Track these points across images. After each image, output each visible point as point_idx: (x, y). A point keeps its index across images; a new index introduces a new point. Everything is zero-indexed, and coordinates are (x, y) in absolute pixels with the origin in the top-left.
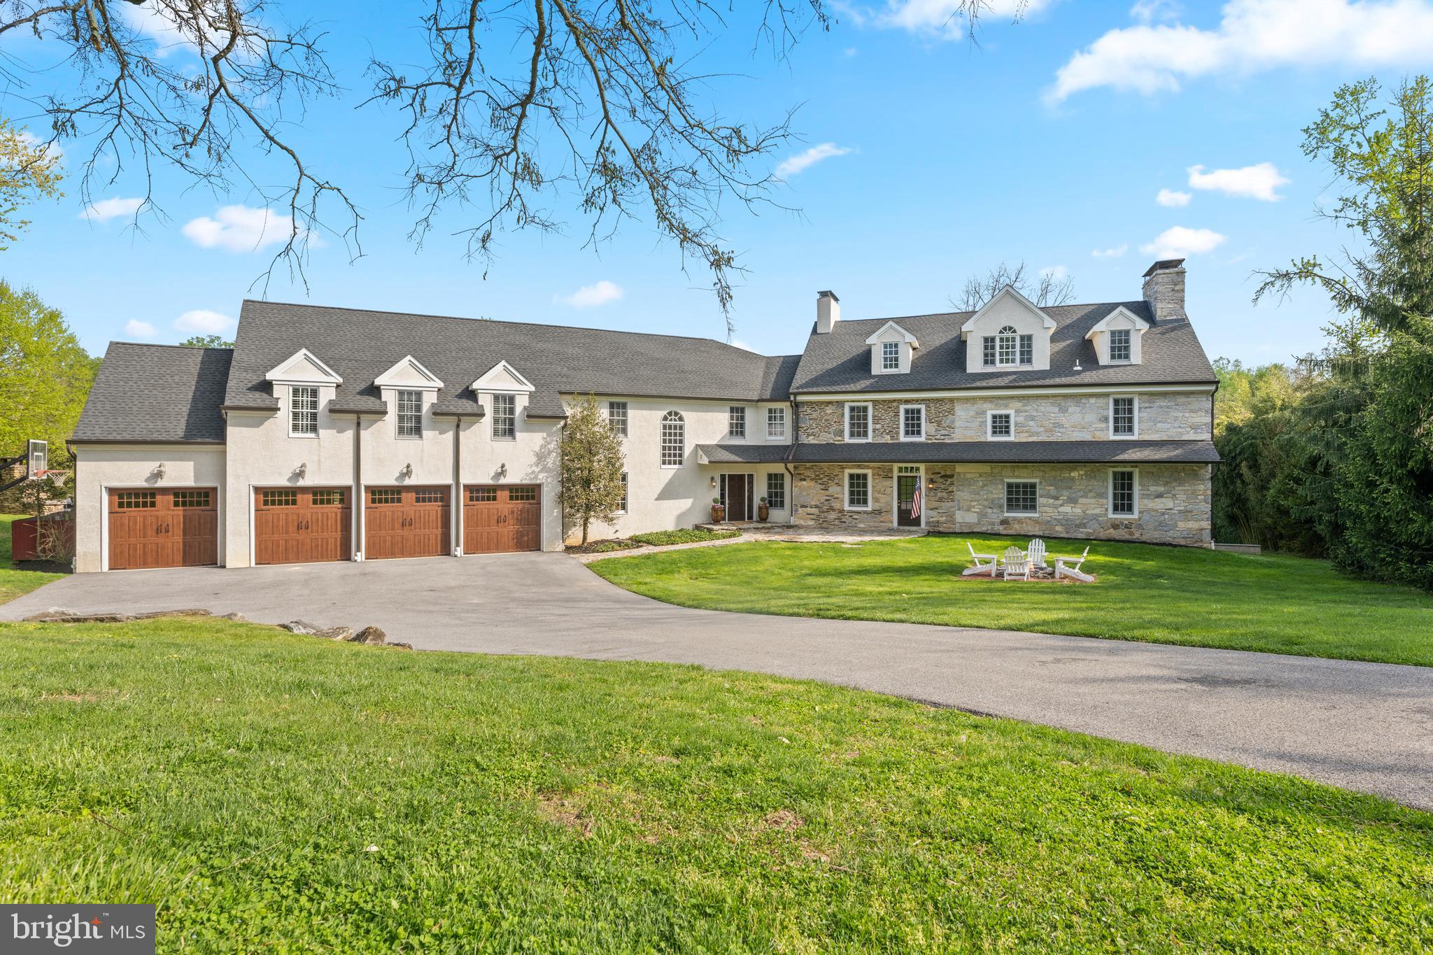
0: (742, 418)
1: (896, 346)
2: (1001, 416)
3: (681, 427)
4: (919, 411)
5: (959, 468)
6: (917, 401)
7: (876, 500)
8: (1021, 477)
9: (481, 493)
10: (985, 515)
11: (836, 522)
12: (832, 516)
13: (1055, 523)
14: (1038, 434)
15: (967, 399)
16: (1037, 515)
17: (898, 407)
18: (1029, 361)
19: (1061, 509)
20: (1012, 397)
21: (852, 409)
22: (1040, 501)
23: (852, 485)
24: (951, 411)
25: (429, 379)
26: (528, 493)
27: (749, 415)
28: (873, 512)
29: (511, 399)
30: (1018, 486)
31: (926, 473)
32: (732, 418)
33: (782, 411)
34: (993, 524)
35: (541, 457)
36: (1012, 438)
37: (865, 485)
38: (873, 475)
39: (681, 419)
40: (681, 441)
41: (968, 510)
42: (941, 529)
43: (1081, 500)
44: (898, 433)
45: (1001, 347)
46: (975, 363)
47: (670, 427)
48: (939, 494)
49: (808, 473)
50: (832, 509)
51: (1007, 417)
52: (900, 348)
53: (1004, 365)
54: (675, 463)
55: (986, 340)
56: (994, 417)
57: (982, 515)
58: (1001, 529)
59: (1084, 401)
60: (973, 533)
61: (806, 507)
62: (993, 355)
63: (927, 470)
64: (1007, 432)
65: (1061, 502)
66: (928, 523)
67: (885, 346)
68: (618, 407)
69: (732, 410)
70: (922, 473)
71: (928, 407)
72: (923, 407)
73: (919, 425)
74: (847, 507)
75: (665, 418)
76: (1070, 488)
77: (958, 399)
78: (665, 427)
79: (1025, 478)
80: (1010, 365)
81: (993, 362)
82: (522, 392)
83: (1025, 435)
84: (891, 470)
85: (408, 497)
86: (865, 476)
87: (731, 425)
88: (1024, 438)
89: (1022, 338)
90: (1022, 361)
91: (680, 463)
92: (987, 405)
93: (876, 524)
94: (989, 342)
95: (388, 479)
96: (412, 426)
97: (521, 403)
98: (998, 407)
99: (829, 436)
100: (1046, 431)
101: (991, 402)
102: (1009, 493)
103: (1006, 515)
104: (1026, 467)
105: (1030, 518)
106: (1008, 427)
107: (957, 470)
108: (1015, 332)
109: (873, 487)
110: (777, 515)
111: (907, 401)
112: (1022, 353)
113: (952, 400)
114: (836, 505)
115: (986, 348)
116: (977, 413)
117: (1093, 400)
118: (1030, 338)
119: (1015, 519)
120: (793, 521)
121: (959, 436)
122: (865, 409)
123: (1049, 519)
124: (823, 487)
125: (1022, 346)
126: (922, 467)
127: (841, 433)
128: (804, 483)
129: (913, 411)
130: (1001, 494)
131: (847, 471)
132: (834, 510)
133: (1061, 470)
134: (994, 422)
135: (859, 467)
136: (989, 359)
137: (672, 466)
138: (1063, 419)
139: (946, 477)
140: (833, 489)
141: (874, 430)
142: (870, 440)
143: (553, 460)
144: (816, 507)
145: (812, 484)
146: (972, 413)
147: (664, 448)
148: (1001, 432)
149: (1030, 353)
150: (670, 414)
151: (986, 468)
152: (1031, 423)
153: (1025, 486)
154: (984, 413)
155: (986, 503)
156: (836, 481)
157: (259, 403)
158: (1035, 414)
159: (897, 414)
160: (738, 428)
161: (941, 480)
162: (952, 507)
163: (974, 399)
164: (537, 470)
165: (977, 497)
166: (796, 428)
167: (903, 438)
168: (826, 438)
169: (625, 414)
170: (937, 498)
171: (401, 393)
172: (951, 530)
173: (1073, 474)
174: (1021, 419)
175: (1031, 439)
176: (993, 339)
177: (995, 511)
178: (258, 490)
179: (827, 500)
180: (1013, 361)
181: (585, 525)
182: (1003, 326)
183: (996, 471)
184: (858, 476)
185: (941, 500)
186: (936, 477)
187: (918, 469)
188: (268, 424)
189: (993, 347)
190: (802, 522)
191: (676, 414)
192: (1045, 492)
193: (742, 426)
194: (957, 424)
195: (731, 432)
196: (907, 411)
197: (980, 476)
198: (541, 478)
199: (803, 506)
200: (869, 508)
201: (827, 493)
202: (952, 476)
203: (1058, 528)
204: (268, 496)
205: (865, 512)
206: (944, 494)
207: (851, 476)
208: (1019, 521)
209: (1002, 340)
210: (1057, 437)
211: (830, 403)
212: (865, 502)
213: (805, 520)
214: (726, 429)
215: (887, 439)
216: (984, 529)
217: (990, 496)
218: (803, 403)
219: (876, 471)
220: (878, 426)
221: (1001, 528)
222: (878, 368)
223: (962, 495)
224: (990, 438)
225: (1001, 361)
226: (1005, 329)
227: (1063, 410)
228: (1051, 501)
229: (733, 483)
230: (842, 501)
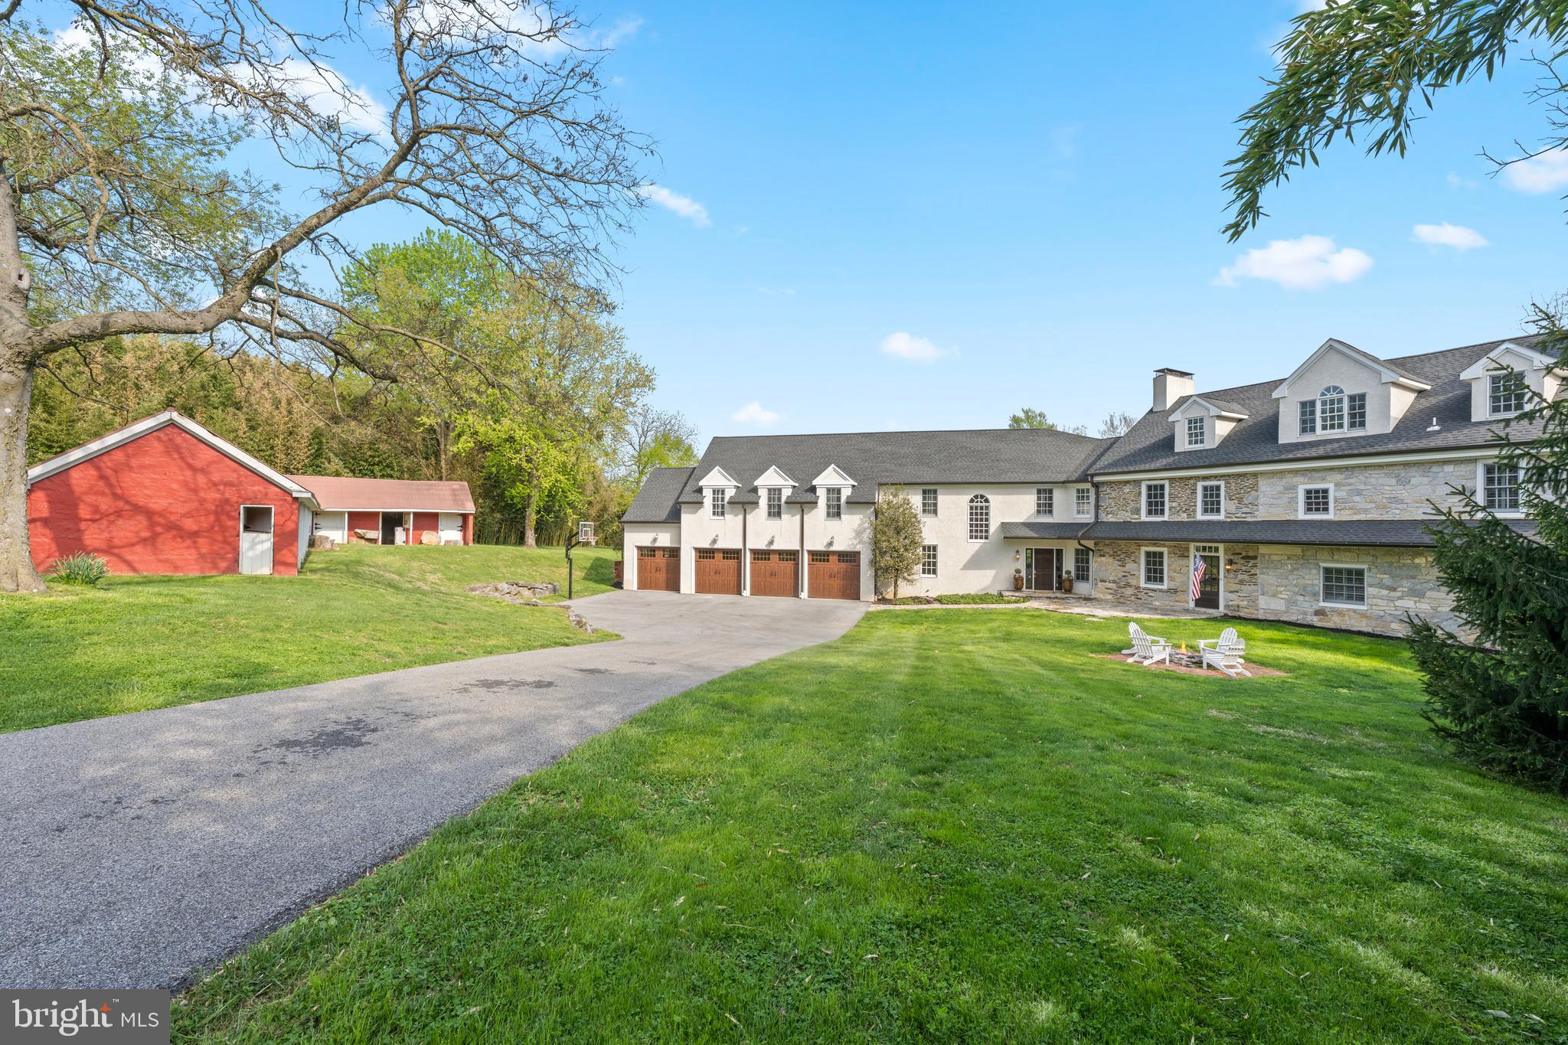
0: (1051, 498)
1: (1202, 420)
2: (1317, 491)
3: (987, 508)
4: (1218, 488)
5: (1263, 549)
6: (1216, 477)
7: (1172, 579)
8: (1342, 562)
9: (817, 556)
10: (1295, 603)
11: (1133, 598)
12: (1129, 591)
13: (1389, 619)
14: (1366, 511)
15: (1273, 473)
16: (1364, 608)
17: (1195, 484)
18: (1362, 424)
19: (1399, 603)
20: (1331, 469)
21: (1149, 488)
22: (1369, 591)
23: (1148, 563)
24: (1254, 487)
25: (786, 480)
26: (850, 558)
27: (1058, 495)
28: (1169, 591)
29: (839, 491)
30: (1339, 571)
31: (1226, 553)
32: (1039, 499)
33: (1088, 491)
34: (1305, 613)
35: (858, 533)
36: (1330, 516)
37: (1161, 563)
38: (1169, 553)
39: (987, 501)
40: (987, 520)
41: (1274, 595)
42: (1242, 614)
43: (1428, 594)
44: (1194, 511)
45: (1324, 412)
46: (1289, 432)
47: (976, 508)
48: (1240, 577)
49: (1107, 550)
50: (1128, 585)
51: (1325, 491)
52: (1206, 424)
53: (1328, 431)
54: (981, 538)
55: (1303, 404)
56: (1308, 492)
57: (1291, 602)
58: (1316, 621)
59: (1435, 469)
60: (1279, 621)
61: (1106, 582)
62: (1313, 421)
63: (1226, 551)
64: (1326, 510)
65: (1399, 594)
66: (1227, 606)
67: (1190, 422)
68: (930, 494)
69: (1039, 492)
70: (1221, 554)
71: (1227, 483)
72: (1222, 483)
73: (1218, 503)
74: (1143, 584)
75: (972, 501)
76: (1414, 577)
77: (1262, 473)
78: (971, 508)
79: (1347, 562)
80: (1336, 431)
81: (1313, 430)
82: (846, 486)
83: (1349, 512)
84: (1187, 549)
85: (774, 558)
86: (1161, 554)
87: (1039, 505)
88: (1346, 516)
89: (1352, 398)
90: (1352, 425)
91: (986, 538)
92: (1298, 479)
93: (1172, 603)
94: (1307, 407)
95: (762, 545)
96: (775, 512)
97: (846, 493)
98: (1312, 480)
99: (1127, 514)
100: (1378, 508)
101: (1303, 475)
102: (1327, 579)
103: (1322, 604)
104: (1349, 551)
105: (1355, 611)
106: (1326, 503)
107: (1261, 551)
108: (1341, 391)
109: (1169, 565)
110: (1081, 588)
111: (1205, 478)
112: (1352, 416)
113: (1255, 475)
114: (1133, 582)
115: (1303, 414)
116: (1286, 489)
117: (1449, 468)
118: (1362, 397)
119: (1333, 610)
120: (1095, 595)
121: (1262, 514)
122: (1162, 487)
123: (1382, 613)
124: (1120, 563)
125: (1352, 408)
126: (1221, 547)
127: (1138, 511)
128: (1103, 559)
129: (1212, 488)
130: (1318, 581)
131: (1144, 549)
132: (1130, 586)
133: (1400, 555)
134: (1308, 498)
135: (1155, 545)
136: (1307, 425)
137: (979, 540)
138: (1403, 493)
139: (1247, 558)
140: (1130, 566)
141: (1171, 508)
142: (1166, 518)
143: (868, 534)
144: (1114, 582)
145: (1111, 560)
146: (1280, 488)
147: (971, 525)
148: (1318, 510)
149: (1363, 415)
150: (976, 497)
151: (1298, 550)
152: (1357, 498)
153: (1349, 572)
154: (1294, 488)
155: (1296, 590)
156: (1133, 558)
157: (695, 500)
158: (1362, 487)
159: (1194, 492)
160: (1046, 507)
161: (1242, 561)
162: (1255, 591)
163: (1282, 472)
164: (855, 542)
165: (1285, 582)
166: (1097, 507)
167: (1200, 516)
168: (1124, 516)
169: (935, 499)
170: (1237, 581)
171: (769, 490)
172: (1253, 617)
173: (1417, 561)
174: (1342, 494)
175: (1355, 518)
176: (1313, 403)
177: (1307, 599)
178: (696, 549)
179: (1125, 576)
180: (1341, 426)
181: (896, 583)
182: (1325, 386)
183: (1309, 553)
184: (1155, 553)
185: (1242, 582)
186: (1235, 558)
187: (1217, 550)
188: (701, 511)
189: (1313, 413)
190: (1101, 596)
191: (982, 497)
192: (1376, 581)
193: (1051, 505)
194: (1261, 500)
195: (1039, 512)
196: (1205, 488)
197: (1289, 558)
198: (858, 548)
199: (1102, 581)
200: (1165, 587)
201: (1125, 569)
202: (1255, 558)
203: (1394, 626)
204: (703, 554)
205: (1161, 591)
206: (1246, 577)
207: (1148, 554)
208: (1340, 613)
209: (1324, 403)
210: (1395, 514)
211: (1127, 482)
212: (1161, 580)
213: (1105, 594)
214: (1033, 508)
215: (1184, 517)
216: (1293, 618)
217: (1301, 581)
218: (1103, 483)
219: (1171, 550)
220: (1174, 504)
221: (1315, 619)
222: (1182, 444)
223: (1267, 578)
224: (1302, 515)
225: (1324, 428)
226: (1328, 390)
227: (1404, 482)
228: (1385, 592)
229: (1040, 557)
230: (1139, 578)
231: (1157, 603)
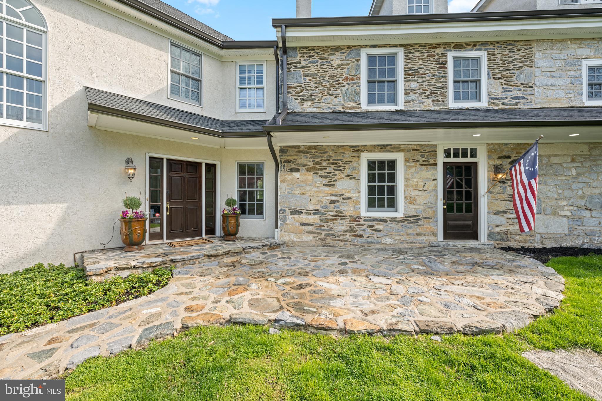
4: (476, 62)
6: (475, 45)
7: (410, 200)
10: (580, 221)
11: (348, 236)
12: (341, 226)
15: (553, 42)
17: (444, 55)
21: (371, 59)
23: (371, 178)
24: (528, 61)
27: (209, 70)
28: (407, 219)
31: (489, 157)
34: (592, 234)
37: (392, 178)
38: (407, 161)
41: (555, 213)
42: (512, 244)
44: (444, 95)
49: (302, 160)
50: (340, 216)
56: (592, 70)
57: (575, 221)
61: (299, 213)
63: (490, 152)
66: (490, 235)
70: (481, 158)
71: (491, 54)
72: (483, 55)
73: (477, 83)
74: (364, 212)
77: (540, 40)
84: (434, 153)
86: (393, 164)
87: (175, 75)
92: (582, 51)
93: (411, 239)
98: (599, 53)
99: (335, 101)
101: (589, 46)
109: (407, 179)
110: (252, 226)
111: (458, 46)
113: (528, 36)
114: (348, 209)
116: (567, 64)
120: (279, 236)
121: (540, 98)
122: (393, 58)
124: (326, 181)
126: (483, 147)
127: (355, 95)
128: (297, 175)
129: (467, 61)
131: (365, 157)
132: (343, 217)
134: (591, 77)
135: (383, 149)
140: (343, 185)
141: (407, 92)
142: (400, 106)
144: (316, 212)
145: (310, 176)
146: (560, 63)
154: (577, 63)
155: (581, 203)
156: (348, 172)
159: (443, 65)
163: (564, 40)
165: (567, 193)
166: (283, 89)
167: (452, 103)
168: (331, 104)
170: (505, 197)
172: (527, 245)
177: (595, 214)
179: (333, 202)
184: (382, 163)
187: (475, 152)
190: (293, 237)
194: (539, 80)
195: (175, 89)
196: (457, 63)
199: (295, 212)
200: (400, 214)
201: (333, 190)
205: (394, 220)
207: (371, 164)
211: (337, 49)
212: (392, 204)
213: (298, 233)
214: (165, 81)
215: (428, 105)
216: (578, 242)
217: (587, 191)
218: (295, 48)
219: (409, 155)
220: (413, 85)
224: (587, 102)
229: (177, 175)
230: (358, 203)
231: (389, 241)
